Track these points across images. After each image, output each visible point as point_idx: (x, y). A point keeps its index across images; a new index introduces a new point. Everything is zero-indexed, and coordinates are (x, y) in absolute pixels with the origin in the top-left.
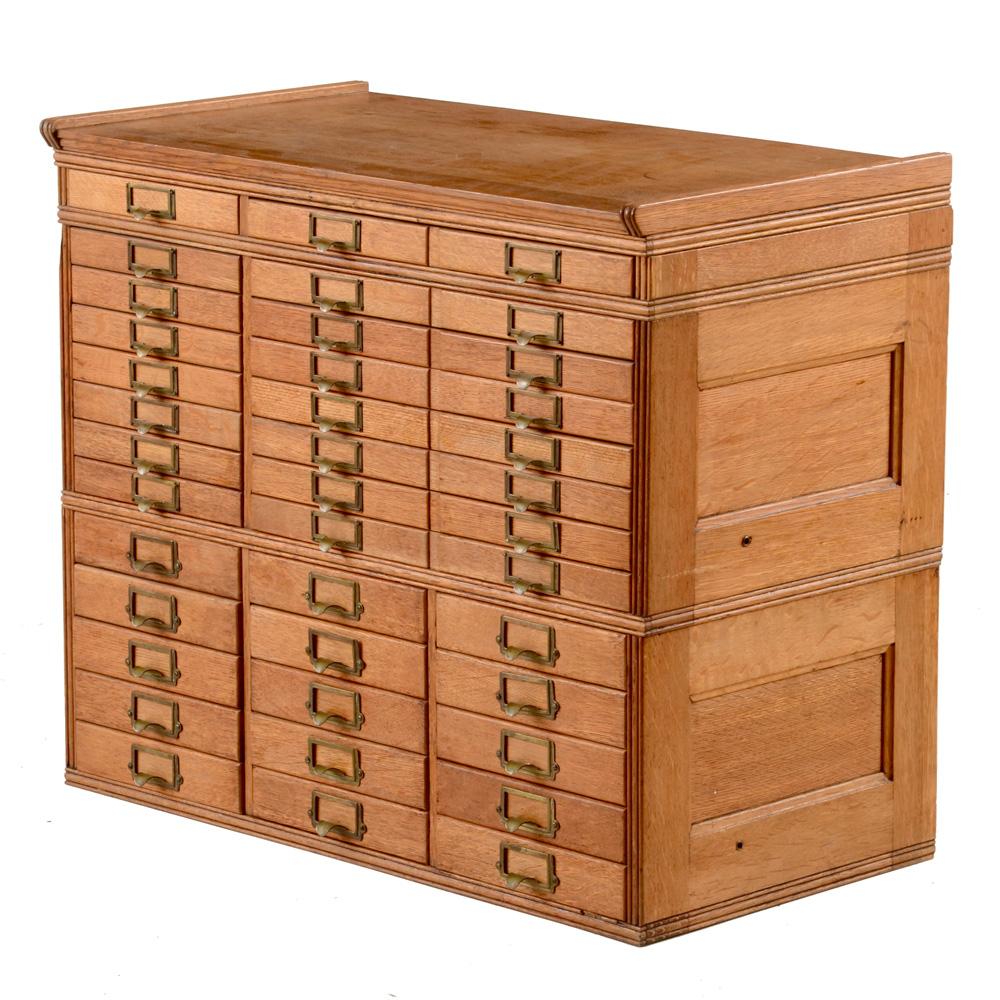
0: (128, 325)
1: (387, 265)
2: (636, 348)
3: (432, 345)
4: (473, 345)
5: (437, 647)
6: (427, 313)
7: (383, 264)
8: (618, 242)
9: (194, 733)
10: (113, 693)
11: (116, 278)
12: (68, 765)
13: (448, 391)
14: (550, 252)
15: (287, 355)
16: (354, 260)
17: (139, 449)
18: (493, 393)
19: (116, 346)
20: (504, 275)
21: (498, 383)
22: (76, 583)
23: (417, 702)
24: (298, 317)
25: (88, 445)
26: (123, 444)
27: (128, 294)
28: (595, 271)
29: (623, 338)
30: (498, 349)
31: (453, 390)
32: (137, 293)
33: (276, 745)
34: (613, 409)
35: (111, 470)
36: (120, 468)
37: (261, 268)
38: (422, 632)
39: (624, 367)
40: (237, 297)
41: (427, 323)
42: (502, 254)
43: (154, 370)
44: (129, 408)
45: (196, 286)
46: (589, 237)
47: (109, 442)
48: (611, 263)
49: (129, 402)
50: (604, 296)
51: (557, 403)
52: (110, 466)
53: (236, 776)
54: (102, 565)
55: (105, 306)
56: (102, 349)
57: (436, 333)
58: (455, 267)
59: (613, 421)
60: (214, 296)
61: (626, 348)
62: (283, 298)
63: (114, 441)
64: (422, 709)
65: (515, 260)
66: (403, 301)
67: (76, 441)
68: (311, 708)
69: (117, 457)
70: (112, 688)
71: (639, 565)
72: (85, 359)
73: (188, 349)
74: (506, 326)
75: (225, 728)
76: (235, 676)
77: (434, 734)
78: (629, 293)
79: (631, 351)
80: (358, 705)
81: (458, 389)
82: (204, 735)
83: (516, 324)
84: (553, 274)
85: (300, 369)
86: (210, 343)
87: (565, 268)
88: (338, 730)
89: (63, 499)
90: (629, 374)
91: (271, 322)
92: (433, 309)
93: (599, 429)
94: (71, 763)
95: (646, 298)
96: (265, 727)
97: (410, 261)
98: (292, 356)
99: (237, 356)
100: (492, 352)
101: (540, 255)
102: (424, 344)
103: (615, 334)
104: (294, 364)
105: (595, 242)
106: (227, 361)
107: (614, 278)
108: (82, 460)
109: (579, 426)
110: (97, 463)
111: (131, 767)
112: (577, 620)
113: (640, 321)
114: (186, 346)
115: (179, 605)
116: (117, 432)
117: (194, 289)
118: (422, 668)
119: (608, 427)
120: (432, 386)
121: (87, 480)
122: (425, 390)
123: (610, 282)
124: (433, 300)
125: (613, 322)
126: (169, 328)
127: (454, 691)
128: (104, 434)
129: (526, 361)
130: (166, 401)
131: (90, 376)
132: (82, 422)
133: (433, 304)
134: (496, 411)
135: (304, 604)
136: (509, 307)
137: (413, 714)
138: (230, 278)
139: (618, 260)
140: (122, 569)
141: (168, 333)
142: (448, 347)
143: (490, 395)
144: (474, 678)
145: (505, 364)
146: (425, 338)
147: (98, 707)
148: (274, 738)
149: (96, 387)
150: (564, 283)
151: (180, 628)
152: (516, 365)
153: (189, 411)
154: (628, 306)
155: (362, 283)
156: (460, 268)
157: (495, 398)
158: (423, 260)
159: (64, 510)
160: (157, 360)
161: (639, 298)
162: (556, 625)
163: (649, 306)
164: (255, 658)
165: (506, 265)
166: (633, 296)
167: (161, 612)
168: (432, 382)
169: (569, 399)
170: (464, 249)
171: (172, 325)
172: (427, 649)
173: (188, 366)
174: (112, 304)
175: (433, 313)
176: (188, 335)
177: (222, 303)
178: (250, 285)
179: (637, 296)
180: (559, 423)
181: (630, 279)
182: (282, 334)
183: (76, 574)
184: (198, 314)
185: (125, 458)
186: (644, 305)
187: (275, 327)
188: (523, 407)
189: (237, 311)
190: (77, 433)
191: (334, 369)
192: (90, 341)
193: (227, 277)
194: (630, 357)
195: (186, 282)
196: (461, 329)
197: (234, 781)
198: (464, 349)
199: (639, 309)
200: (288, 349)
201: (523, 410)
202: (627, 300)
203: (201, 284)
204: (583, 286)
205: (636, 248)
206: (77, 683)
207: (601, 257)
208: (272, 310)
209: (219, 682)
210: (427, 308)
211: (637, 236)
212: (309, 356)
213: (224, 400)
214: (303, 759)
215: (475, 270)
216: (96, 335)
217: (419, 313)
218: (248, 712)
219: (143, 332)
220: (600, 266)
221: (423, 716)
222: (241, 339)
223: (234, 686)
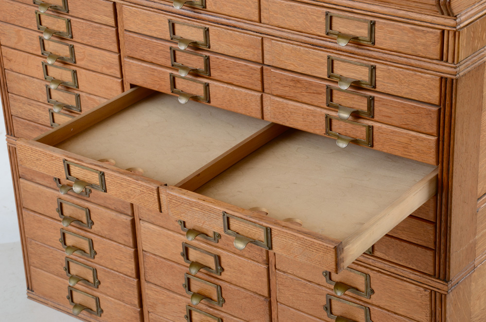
0: (39, 40)
1: (227, 19)
2: (443, 96)
3: (265, 77)
4: (298, 81)
5: (276, 268)
6: (261, 55)
7: (224, 18)
8: (429, 18)
9: (108, 287)
10: (53, 255)
11: (25, 8)
12: (28, 288)
13: (277, 111)
14: (365, 21)
15: (152, 73)
16: (200, 13)
17: (55, 118)
18: (314, 116)
19: (31, 52)
20: (325, 35)
21: (319, 110)
22: (22, 190)
23: (263, 299)
24: (160, 48)
25: (20, 110)
26: (44, 113)
27: (35, 19)
28: (406, 38)
29: (430, 89)
30: (319, 86)
31: (281, 111)
32: (42, 19)
33: (164, 304)
34: (417, 139)
35: (38, 128)
36: (43, 127)
37: (130, 12)
38: (265, 258)
39: (430, 110)
40: (114, 29)
41: (261, 61)
42: (322, 19)
43: (60, 71)
44: (45, 91)
45: (83, 19)
46: (401, 13)
47: (34, 110)
48: (421, 33)
49: (45, 88)
50: (414, 57)
51: (369, 130)
52: (36, 124)
53: (138, 316)
54: (38, 182)
55: (21, 25)
56: (22, 53)
57: (267, 70)
58: (283, 26)
59: (418, 147)
60: (97, 28)
61: (434, 96)
62: (149, 34)
63: (37, 110)
64: (267, 304)
65: (334, 25)
66: (241, 45)
67: (12, 107)
68: (187, 288)
69: (41, 120)
70: (52, 252)
71: (442, 247)
72: (11, 58)
73: (82, 60)
74: (326, 70)
75: (128, 288)
76: (133, 260)
77: (276, 319)
78: (438, 57)
79: (438, 99)
80: (220, 293)
81: (285, 110)
82: (115, 289)
83: (334, 70)
84: (368, 39)
85: (163, 83)
86: (98, 57)
87: (379, 34)
88: (207, 304)
89: (7, 140)
90: (435, 116)
91: (141, 49)
92: (265, 52)
93: (405, 151)
94: (30, 288)
95: (454, 61)
96: (155, 292)
97: (246, 18)
98: (156, 74)
99: (118, 68)
100: (314, 88)
101: (356, 23)
102: (259, 76)
103: (423, 85)
104: (158, 79)
105: (408, 17)
106: (112, 70)
107: (424, 45)
108: (17, 118)
109: (388, 147)
110: (27, 122)
111: (69, 298)
112: (389, 273)
113: (446, 78)
114: (80, 58)
115: (91, 213)
116: (39, 105)
117: (82, 21)
118: (265, 279)
119: (412, 151)
120: (264, 105)
121: (22, 131)
122: (259, 108)
123: (420, 47)
124: (265, 46)
125: (422, 77)
126: (68, 45)
127: (291, 298)
128: (30, 105)
129: (343, 97)
130: (70, 90)
131: (15, 68)
132: (14, 96)
133: (265, 49)
134: (317, 128)
135: (178, 226)
136: (329, 58)
137: (260, 305)
138: (107, 16)
139: (428, 32)
140: (52, 186)
141: (67, 48)
142: (278, 81)
143: (311, 117)
144: (305, 293)
145: (325, 97)
146: (259, 72)
147: (44, 261)
148: (162, 300)
149: (21, 76)
150: (377, 45)
151: (93, 227)
152: (334, 99)
153: (87, 99)
154: (436, 66)
155: (208, 30)
156: (286, 27)
157: (316, 120)
158: (257, 19)
159: (9, 147)
160: (62, 64)
161: (447, 61)
162: (371, 273)
163: (455, 68)
164: (145, 251)
165: (326, 28)
166: (441, 59)
167: (80, 215)
168: (264, 102)
169: (379, 128)
170: (290, 13)
171: (70, 43)
172: (268, 268)
173: (84, 71)
174: (25, 24)
175: (265, 55)
176: (81, 51)
177: (103, 32)
178: (123, 22)
179: (445, 59)
180: (371, 143)
181: (439, 46)
182: (149, 58)
183: (21, 184)
184: (87, 38)
185: (46, 121)
186: (451, 67)
187: (143, 53)
188: (340, 129)
189: (115, 39)
190: (11, 102)
191: (188, 86)
192: (13, 47)
193: (105, 16)
194: (437, 103)
195: (76, 16)
196: (288, 68)
197: (136, 318)
198: (291, 84)
199: (446, 69)
200: (153, 69)
201: (339, 131)
202: (435, 61)
203: (87, 18)
204: (395, 48)
205: (446, 24)
206: (29, 246)
207: (412, 28)
208: (141, 42)
209: (122, 262)
210: (260, 51)
211: (449, 15)
212: (169, 76)
213: (111, 95)
214: (183, 315)
215: (299, 29)
216: (16, 43)
217: (254, 55)
218: (143, 281)
219: (49, 45)
220: (410, 35)
221: (268, 308)
222: (120, 57)
223: (132, 266)
